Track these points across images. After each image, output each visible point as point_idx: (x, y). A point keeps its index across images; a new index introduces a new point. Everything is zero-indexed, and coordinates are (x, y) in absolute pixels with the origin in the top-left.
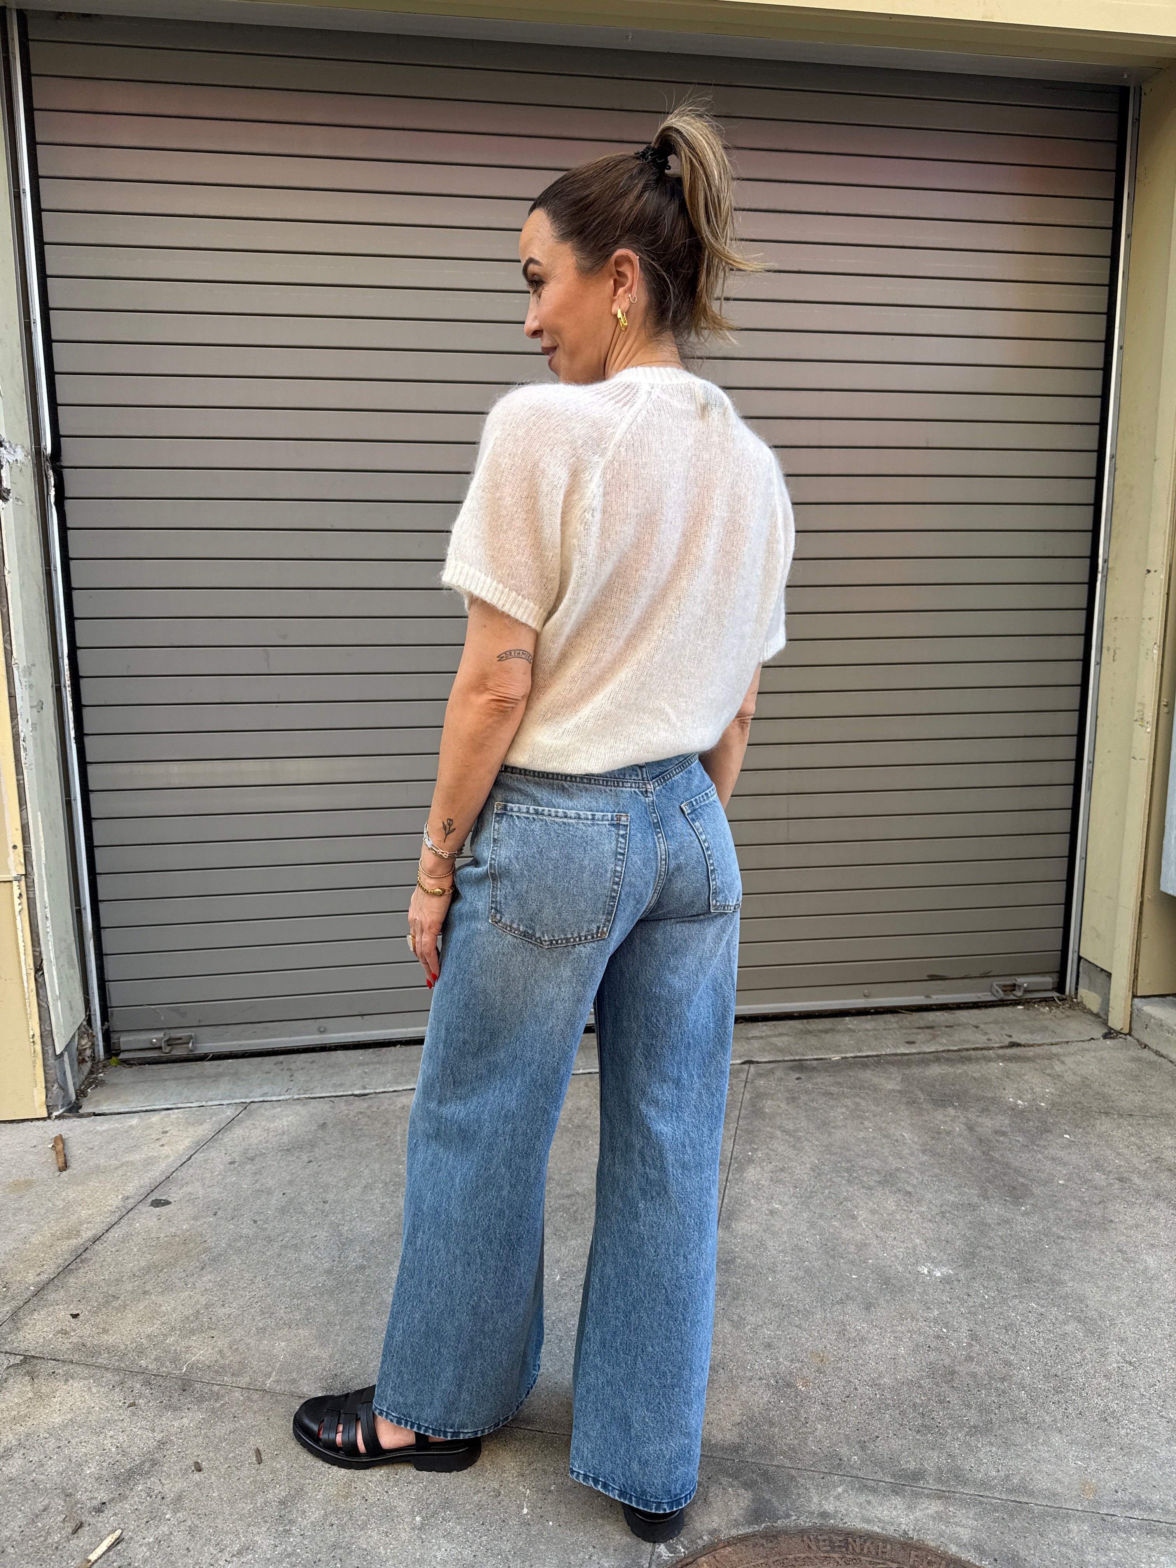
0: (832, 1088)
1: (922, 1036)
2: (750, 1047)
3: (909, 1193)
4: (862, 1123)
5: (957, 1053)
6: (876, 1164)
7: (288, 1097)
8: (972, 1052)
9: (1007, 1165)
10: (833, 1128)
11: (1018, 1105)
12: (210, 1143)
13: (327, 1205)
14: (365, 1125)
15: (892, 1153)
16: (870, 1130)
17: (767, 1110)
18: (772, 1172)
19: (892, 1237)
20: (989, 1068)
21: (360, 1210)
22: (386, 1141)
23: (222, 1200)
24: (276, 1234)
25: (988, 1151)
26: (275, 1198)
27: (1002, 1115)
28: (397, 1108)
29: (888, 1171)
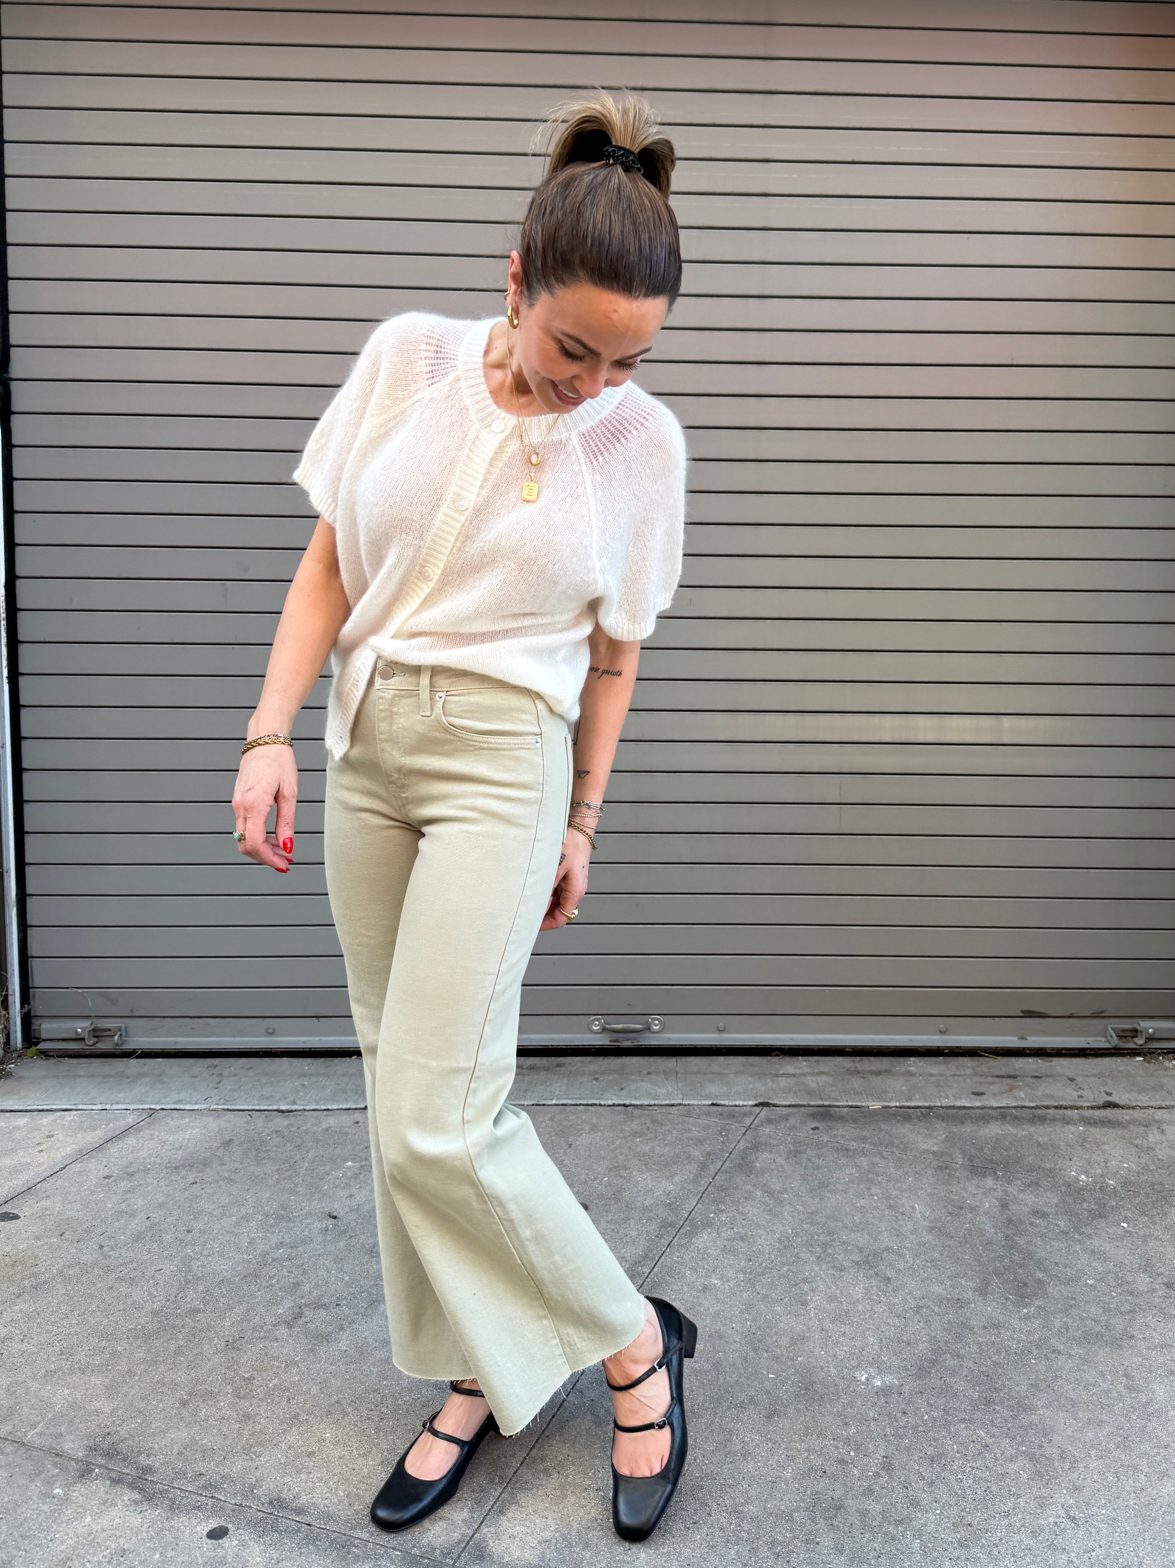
0: (853, 1143)
1: (997, 1087)
2: (774, 1086)
3: (889, 1279)
4: (869, 1189)
5: (1031, 1111)
6: (862, 1239)
7: (204, 1106)
8: (1051, 1111)
9: (1030, 1255)
10: (830, 1191)
11: (1077, 1180)
12: (94, 1153)
13: (190, 1235)
14: (275, 1146)
15: (889, 1228)
16: (876, 1198)
17: (758, 1165)
18: (728, 1240)
19: (841, 1331)
20: (1063, 1132)
21: (225, 1243)
22: (290, 1166)
23: (77, 1219)
24: (118, 1264)
25: (1014, 1235)
26: (136, 1222)
27: (1053, 1192)
28: (320, 1129)
29: (874, 1250)
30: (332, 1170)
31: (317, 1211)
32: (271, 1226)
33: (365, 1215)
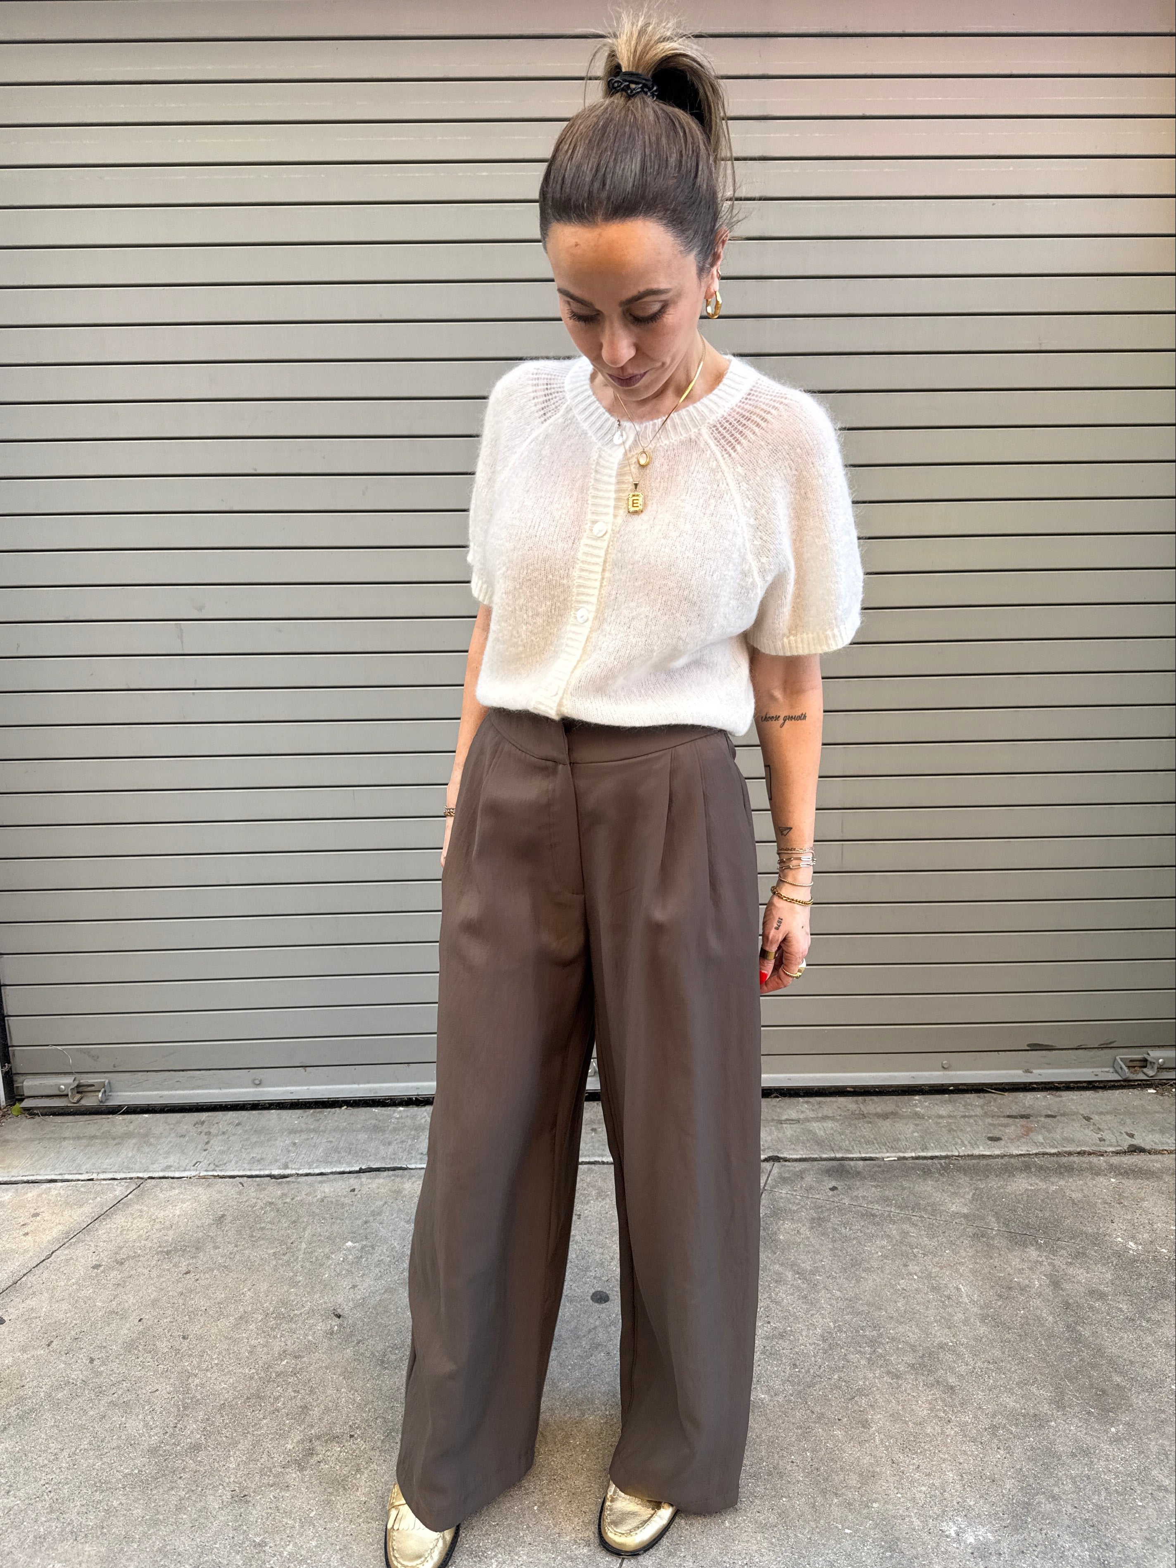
0: (876, 1206)
1: (1013, 1129)
2: (780, 1134)
3: (952, 1388)
4: (906, 1265)
5: (1055, 1159)
6: (913, 1334)
7: (193, 1173)
8: (1075, 1159)
9: (1099, 1351)
10: (864, 1271)
11: (1127, 1250)
12: (81, 1236)
13: (186, 1342)
14: (270, 1222)
15: (938, 1318)
16: (915, 1277)
17: (781, 1237)
18: (767, 1338)
19: (914, 1464)
20: (1095, 1186)
21: (224, 1353)
22: (288, 1249)
23: (65, 1323)
24: (111, 1383)
25: (1076, 1323)
26: (128, 1325)
27: (1104, 1265)
28: (315, 1200)
29: (928, 1348)
30: (332, 1253)
31: (320, 1307)
32: (272, 1329)
33: (371, 1312)
